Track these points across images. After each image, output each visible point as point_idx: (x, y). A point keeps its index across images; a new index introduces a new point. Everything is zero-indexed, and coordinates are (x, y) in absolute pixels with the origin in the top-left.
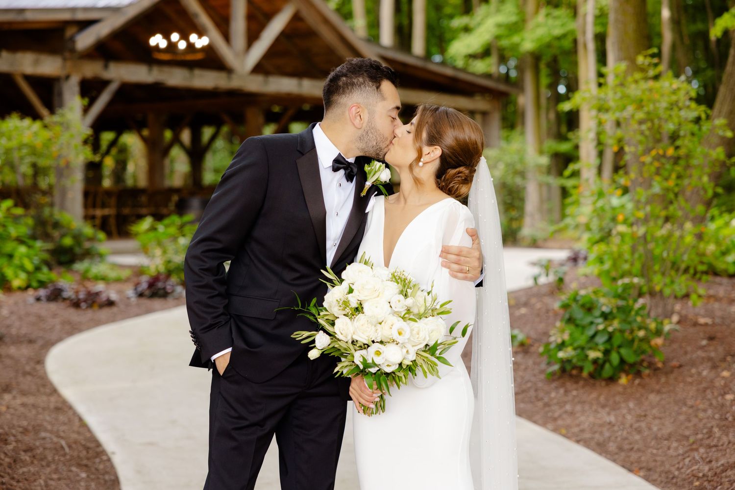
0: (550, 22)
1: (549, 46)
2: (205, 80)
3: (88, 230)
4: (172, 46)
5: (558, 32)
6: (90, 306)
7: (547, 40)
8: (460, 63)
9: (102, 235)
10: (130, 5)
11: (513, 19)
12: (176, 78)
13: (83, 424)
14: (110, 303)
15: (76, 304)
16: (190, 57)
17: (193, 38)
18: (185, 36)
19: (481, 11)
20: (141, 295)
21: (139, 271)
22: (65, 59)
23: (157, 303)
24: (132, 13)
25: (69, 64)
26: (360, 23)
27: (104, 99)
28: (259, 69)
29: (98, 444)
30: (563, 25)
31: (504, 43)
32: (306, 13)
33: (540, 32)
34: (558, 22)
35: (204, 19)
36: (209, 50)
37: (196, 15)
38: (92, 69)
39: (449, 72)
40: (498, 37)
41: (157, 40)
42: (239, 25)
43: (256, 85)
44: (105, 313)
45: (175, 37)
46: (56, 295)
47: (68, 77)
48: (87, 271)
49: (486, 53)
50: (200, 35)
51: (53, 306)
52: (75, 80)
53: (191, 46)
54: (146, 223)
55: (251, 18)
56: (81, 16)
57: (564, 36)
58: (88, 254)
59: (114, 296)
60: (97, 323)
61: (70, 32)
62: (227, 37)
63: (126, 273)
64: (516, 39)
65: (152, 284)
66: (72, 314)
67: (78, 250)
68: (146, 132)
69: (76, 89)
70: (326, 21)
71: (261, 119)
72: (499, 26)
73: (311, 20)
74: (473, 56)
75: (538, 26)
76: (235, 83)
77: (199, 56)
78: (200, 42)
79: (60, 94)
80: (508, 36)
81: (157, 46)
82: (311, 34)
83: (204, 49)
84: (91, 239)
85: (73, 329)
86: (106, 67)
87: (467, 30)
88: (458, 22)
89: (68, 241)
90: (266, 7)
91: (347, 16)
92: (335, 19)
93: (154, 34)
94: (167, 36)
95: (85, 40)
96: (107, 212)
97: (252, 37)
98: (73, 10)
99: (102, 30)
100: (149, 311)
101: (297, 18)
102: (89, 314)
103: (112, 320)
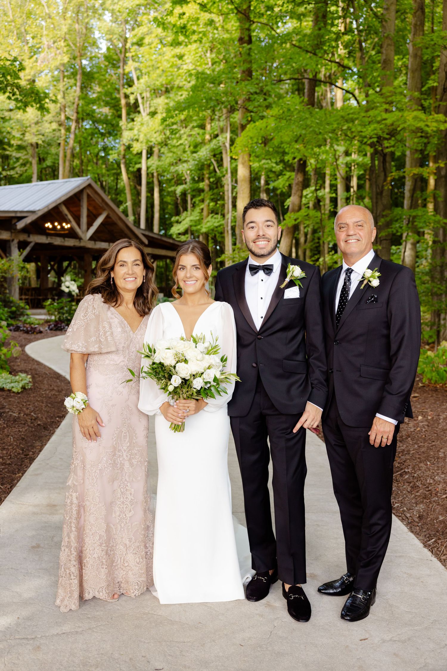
0: (213, 220)
1: (213, 230)
2: (70, 242)
3: (22, 304)
4: (54, 228)
5: (216, 224)
6: (33, 333)
7: (212, 227)
8: (174, 237)
9: (27, 307)
10: (39, 210)
11: (198, 218)
12: (58, 241)
13: (50, 369)
14: (41, 332)
15: (27, 332)
16: (62, 232)
17: (64, 224)
18: (60, 224)
19: (184, 214)
20: (51, 330)
21: (47, 321)
22: (12, 233)
23: (58, 332)
24: (40, 214)
25: (13, 235)
26: (131, 218)
27: (28, 249)
28: (92, 238)
29: (58, 374)
30: (218, 222)
31: (194, 228)
32: (112, 215)
33: (209, 224)
34: (217, 220)
35: (70, 217)
36: (71, 229)
37: (66, 215)
38: (23, 237)
39: (171, 241)
40: (191, 226)
41: (48, 225)
42: (84, 220)
43: (91, 245)
44: (39, 336)
45: (56, 224)
46: (17, 329)
47: (13, 240)
48: (25, 320)
49: (185, 233)
50: (67, 224)
51: (17, 333)
52: (16, 241)
53: (62, 228)
54: (49, 302)
55: (88, 216)
56: (19, 215)
57: (220, 226)
58: (22, 314)
59: (42, 329)
60: (38, 339)
61: (14, 222)
62: (79, 225)
63: (43, 321)
64: (199, 227)
65: (55, 326)
66: (25, 336)
67: (18, 313)
68: (39, 264)
69: (17, 245)
70: (120, 219)
71: (91, 259)
72: (191, 221)
73: (114, 218)
74: (179, 234)
75: (208, 221)
76: (82, 244)
77: (67, 232)
78: (66, 226)
79: (10, 247)
80: (195, 226)
81: (48, 227)
82: (114, 224)
83: (68, 229)
84: (23, 308)
85: (30, 341)
86: (29, 236)
87: (178, 222)
88: (174, 219)
89: (14, 309)
90: (94, 212)
91: (127, 215)
92: (123, 216)
93: (47, 223)
94: (53, 224)
95: (20, 225)
96: (27, 297)
97: (90, 224)
98: (16, 212)
99: (28, 221)
100: (56, 335)
101: (108, 217)
102: (33, 336)
103: (43, 338)
